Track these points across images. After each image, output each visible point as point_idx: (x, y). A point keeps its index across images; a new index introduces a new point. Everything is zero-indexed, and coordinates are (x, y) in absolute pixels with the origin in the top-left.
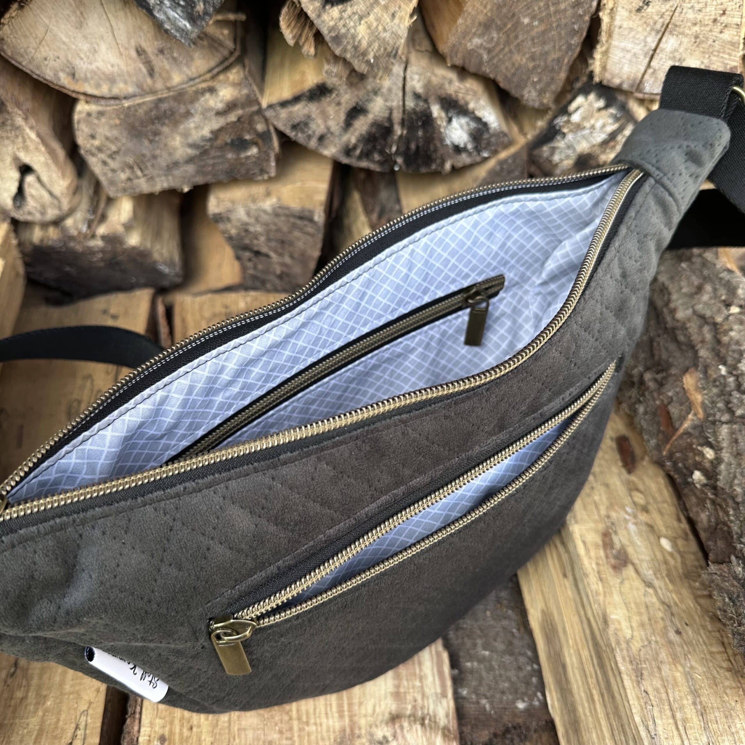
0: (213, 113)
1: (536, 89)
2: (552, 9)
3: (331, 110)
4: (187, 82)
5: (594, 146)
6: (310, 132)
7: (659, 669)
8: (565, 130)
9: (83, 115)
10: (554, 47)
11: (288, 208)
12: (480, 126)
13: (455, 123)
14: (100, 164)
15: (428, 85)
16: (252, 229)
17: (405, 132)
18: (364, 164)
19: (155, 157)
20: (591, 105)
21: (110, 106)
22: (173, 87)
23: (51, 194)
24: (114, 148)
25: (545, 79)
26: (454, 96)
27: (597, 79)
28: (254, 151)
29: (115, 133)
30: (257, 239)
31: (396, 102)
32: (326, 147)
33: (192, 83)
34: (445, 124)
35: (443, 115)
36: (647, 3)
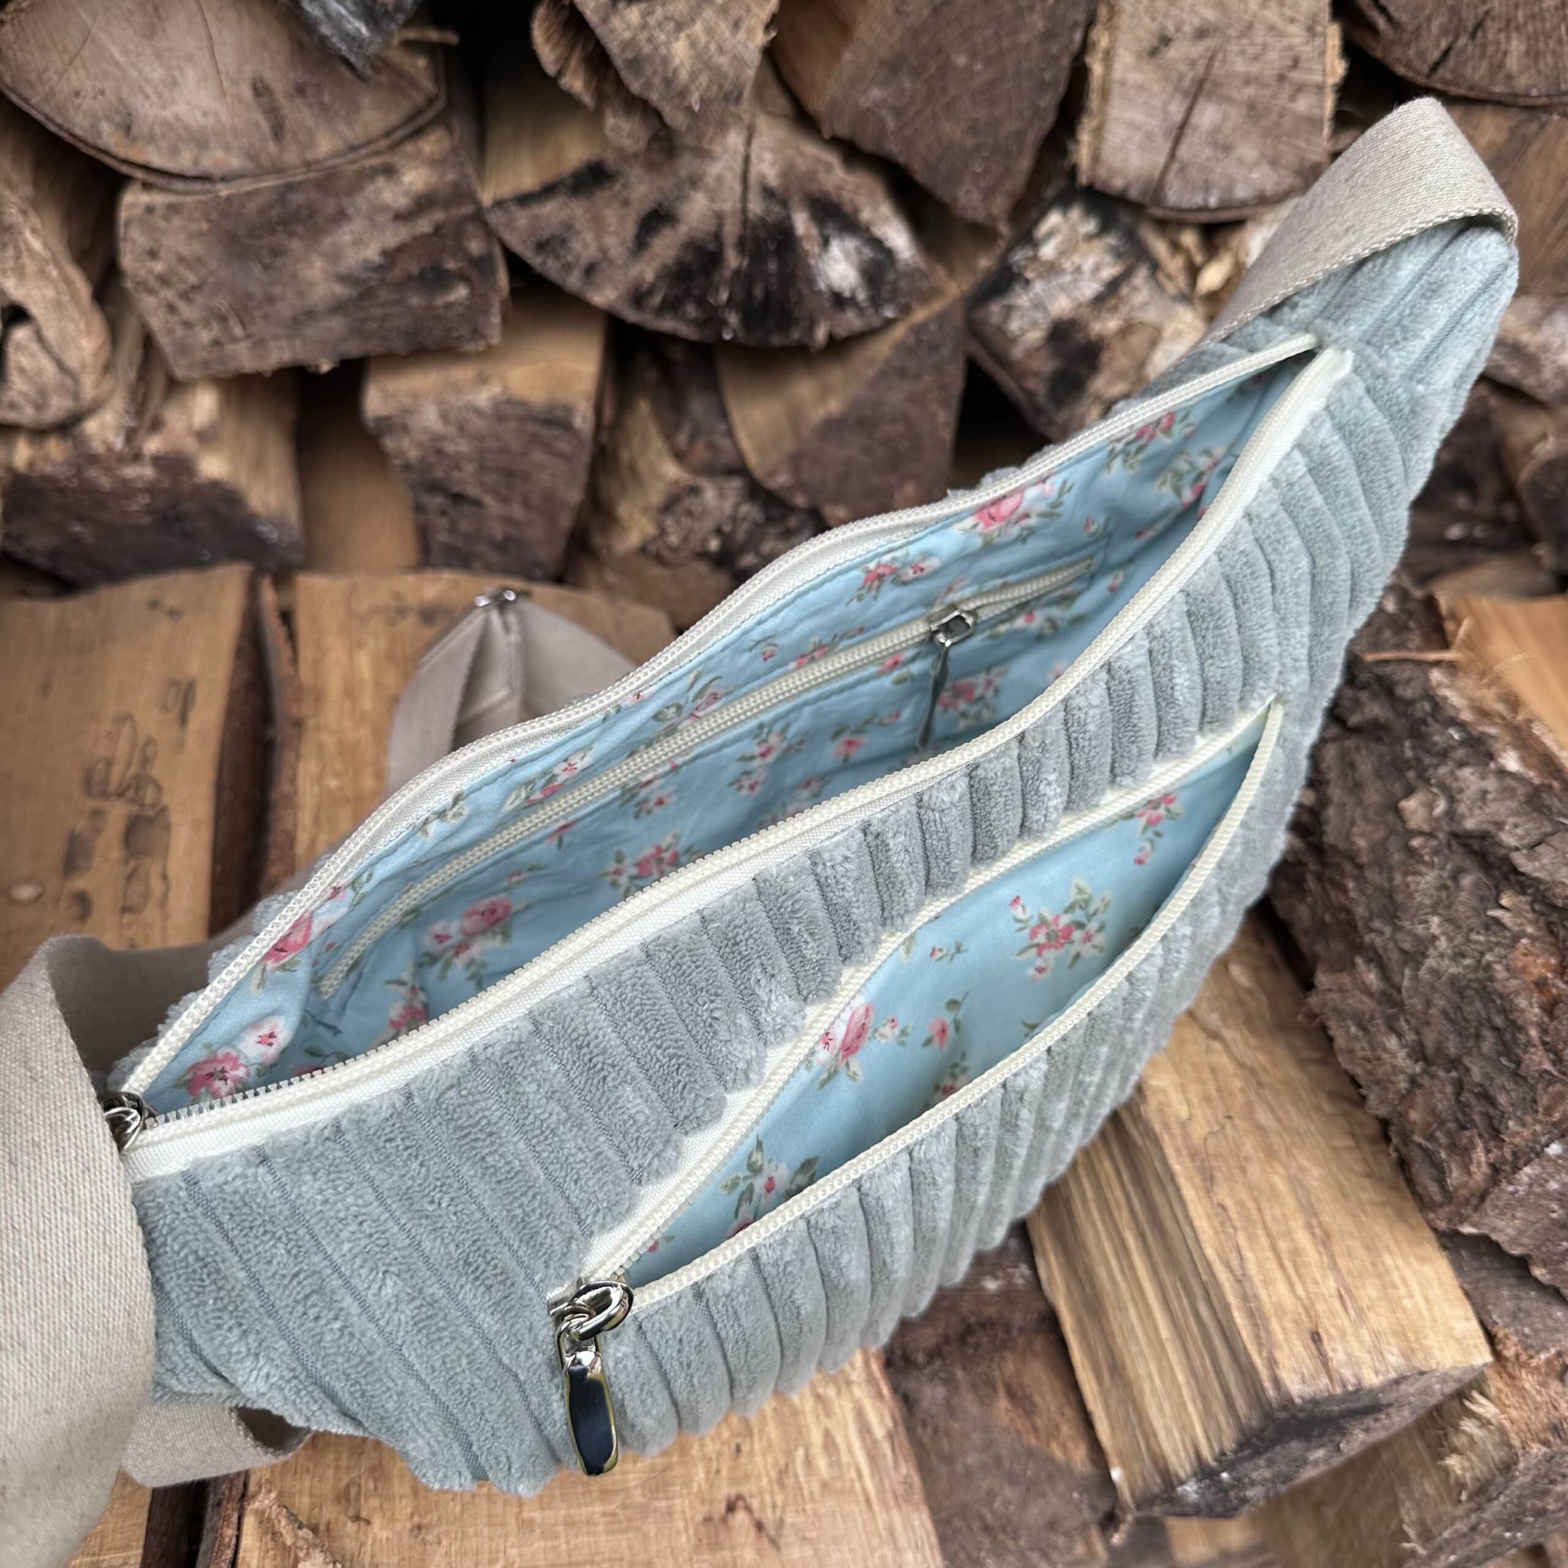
0: (388, 216)
1: (979, 188)
3: (611, 215)
4: (344, 154)
5: (1080, 305)
6: (570, 258)
7: (1244, 1170)
8: (1029, 275)
9: (138, 211)
10: (1010, 111)
11: (523, 404)
12: (881, 257)
13: (836, 248)
14: (162, 311)
15: (789, 172)
16: (450, 448)
17: (746, 263)
18: (668, 324)
19: (270, 299)
20: (1073, 229)
21: (191, 193)
22: (317, 162)
23: (60, 365)
24: (192, 278)
25: (995, 169)
26: (834, 196)
27: (1083, 179)
28: (461, 292)
29: (198, 248)
30: (458, 468)
31: (729, 204)
32: (598, 289)
33: (352, 156)
34: (816, 249)
35: (814, 231)
36: (1166, 41)
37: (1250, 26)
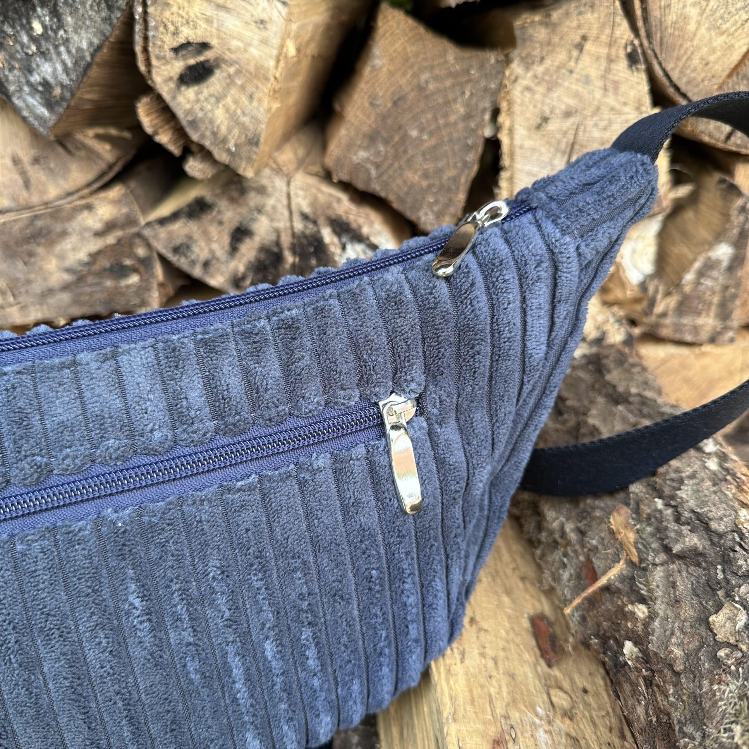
0: (92, 233)
1: (433, 211)
2: (441, 122)
3: (213, 230)
4: (64, 198)
6: (193, 257)
10: (448, 164)
13: (350, 250)
15: (314, 204)
17: (297, 260)
22: (50, 202)
25: (443, 199)
26: (344, 218)
28: (134, 279)
31: (282, 224)
32: (212, 276)
33: (70, 199)
34: (338, 251)
35: (336, 240)
36: (545, 120)
37: (598, 109)
